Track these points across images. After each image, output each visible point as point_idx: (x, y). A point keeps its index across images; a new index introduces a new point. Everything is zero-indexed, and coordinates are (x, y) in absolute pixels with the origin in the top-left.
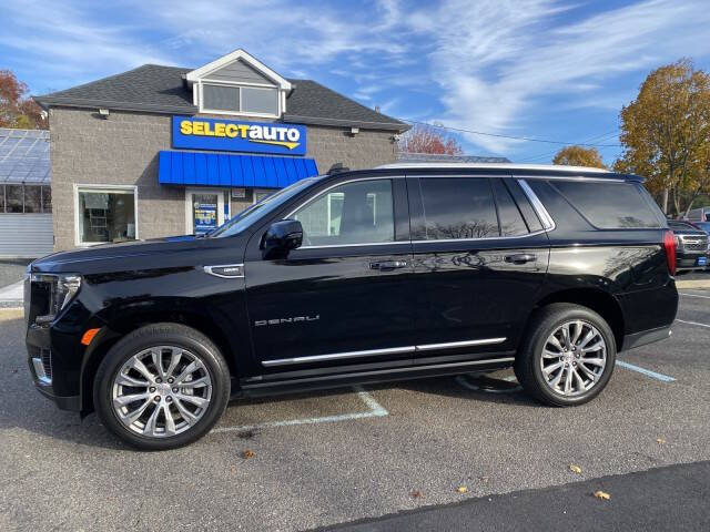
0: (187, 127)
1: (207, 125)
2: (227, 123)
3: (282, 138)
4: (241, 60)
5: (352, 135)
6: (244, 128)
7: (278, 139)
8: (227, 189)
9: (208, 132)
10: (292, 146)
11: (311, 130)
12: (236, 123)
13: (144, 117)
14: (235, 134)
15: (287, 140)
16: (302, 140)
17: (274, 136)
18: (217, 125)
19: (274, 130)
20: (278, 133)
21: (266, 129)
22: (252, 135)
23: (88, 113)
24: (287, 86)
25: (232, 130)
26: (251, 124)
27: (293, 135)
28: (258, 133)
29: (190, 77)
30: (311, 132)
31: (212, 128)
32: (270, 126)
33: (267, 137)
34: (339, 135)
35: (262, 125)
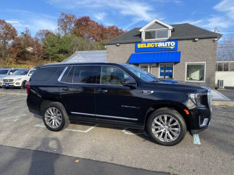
0: (139, 46)
1: (145, 44)
2: (151, 43)
3: (169, 45)
4: (156, 22)
5: (196, 41)
6: (156, 44)
7: (167, 46)
8: (151, 63)
9: (145, 47)
10: (172, 48)
11: (180, 41)
12: (154, 42)
13: (128, 44)
14: (153, 46)
15: (170, 46)
16: (176, 45)
17: (166, 45)
18: (148, 44)
19: (166, 43)
20: (167, 44)
21: (163, 43)
22: (159, 46)
23: (115, 45)
24: (171, 28)
25: (153, 45)
26: (158, 42)
27: (173, 44)
28: (160, 45)
29: (141, 30)
30: (180, 42)
31: (147, 45)
32: (165, 42)
33: (164, 46)
34: (191, 42)
35: (162, 42)
